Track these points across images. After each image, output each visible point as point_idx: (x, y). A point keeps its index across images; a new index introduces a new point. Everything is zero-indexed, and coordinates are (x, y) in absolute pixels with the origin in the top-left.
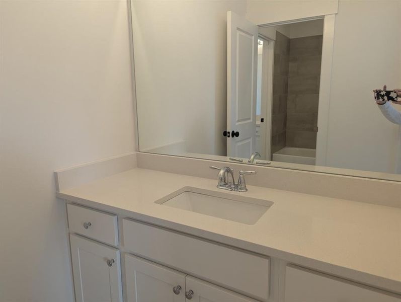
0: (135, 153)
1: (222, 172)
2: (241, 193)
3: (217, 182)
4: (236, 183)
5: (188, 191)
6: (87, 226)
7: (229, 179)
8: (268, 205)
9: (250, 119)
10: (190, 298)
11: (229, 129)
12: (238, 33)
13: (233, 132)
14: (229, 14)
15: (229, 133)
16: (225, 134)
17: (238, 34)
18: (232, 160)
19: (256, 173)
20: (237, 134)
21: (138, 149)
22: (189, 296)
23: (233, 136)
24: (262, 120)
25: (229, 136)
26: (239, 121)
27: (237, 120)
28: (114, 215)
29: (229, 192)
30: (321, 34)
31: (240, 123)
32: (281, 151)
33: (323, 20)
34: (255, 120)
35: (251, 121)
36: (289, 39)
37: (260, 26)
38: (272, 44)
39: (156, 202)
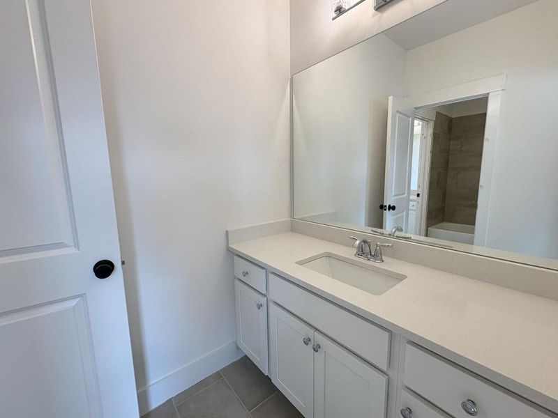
0: (290, 219)
1: (358, 242)
2: (378, 264)
3: (355, 251)
4: (373, 254)
5: (328, 256)
6: (246, 274)
7: (367, 249)
8: (400, 278)
9: (404, 194)
10: (317, 351)
11: (387, 203)
12: (398, 115)
13: (390, 206)
14: (391, 98)
15: (386, 206)
16: (382, 207)
17: (397, 117)
18: (374, 231)
19: (392, 246)
20: (394, 208)
21: (292, 216)
22: (316, 348)
23: (389, 210)
24: (418, 195)
25: (385, 210)
26: (395, 196)
27: (393, 194)
28: (264, 268)
29: (366, 262)
30: (484, 112)
31: (397, 197)
32: (437, 225)
33: (487, 97)
34: (409, 194)
35: (406, 195)
36: (452, 119)
37: (416, 108)
38: (431, 124)
39: (297, 263)
